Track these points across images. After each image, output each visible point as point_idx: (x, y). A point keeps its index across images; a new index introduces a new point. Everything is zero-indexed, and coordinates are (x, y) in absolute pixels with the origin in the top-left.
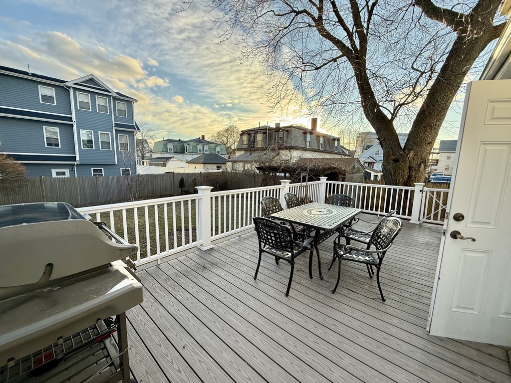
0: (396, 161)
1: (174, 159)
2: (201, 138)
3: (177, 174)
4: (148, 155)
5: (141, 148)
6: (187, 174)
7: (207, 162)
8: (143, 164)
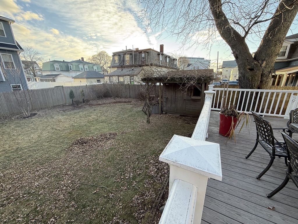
0: (251, 70)
1: (62, 76)
2: (81, 60)
3: (66, 87)
4: (39, 73)
5: (32, 68)
6: (75, 87)
7: (89, 77)
8: (36, 81)
